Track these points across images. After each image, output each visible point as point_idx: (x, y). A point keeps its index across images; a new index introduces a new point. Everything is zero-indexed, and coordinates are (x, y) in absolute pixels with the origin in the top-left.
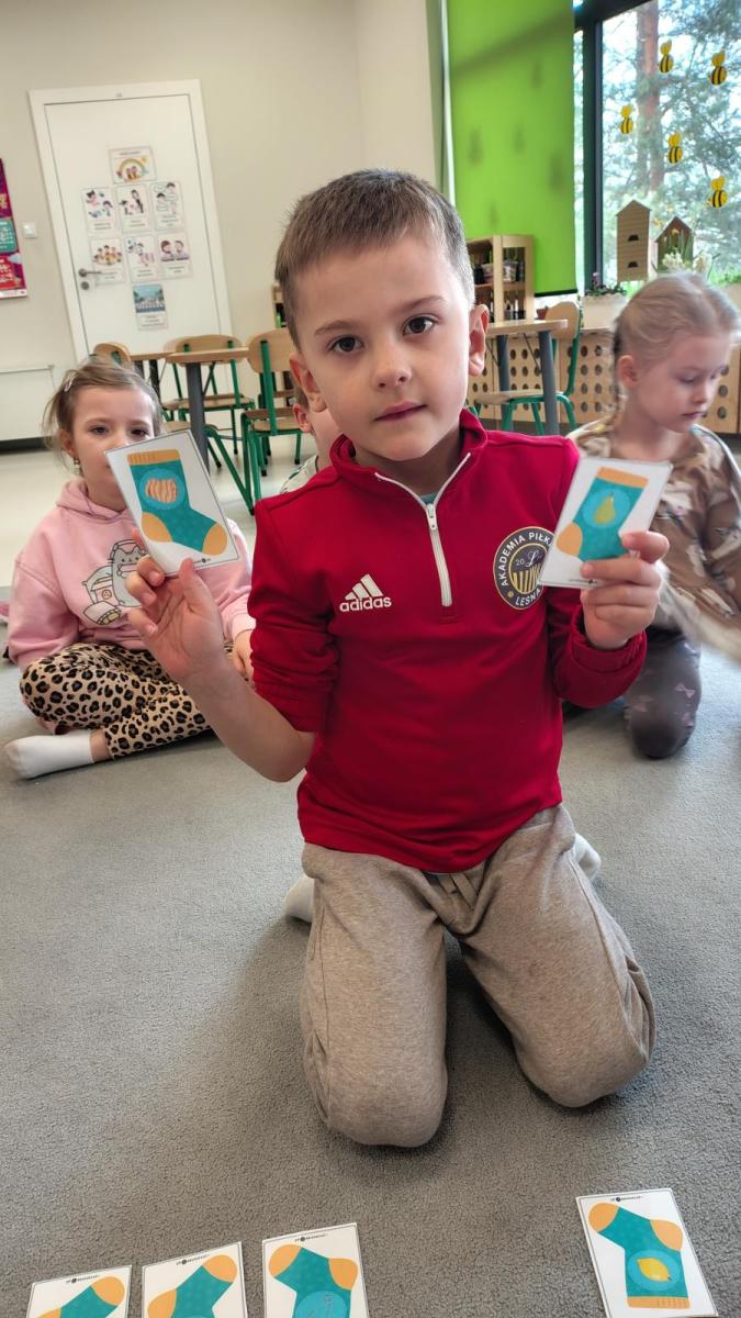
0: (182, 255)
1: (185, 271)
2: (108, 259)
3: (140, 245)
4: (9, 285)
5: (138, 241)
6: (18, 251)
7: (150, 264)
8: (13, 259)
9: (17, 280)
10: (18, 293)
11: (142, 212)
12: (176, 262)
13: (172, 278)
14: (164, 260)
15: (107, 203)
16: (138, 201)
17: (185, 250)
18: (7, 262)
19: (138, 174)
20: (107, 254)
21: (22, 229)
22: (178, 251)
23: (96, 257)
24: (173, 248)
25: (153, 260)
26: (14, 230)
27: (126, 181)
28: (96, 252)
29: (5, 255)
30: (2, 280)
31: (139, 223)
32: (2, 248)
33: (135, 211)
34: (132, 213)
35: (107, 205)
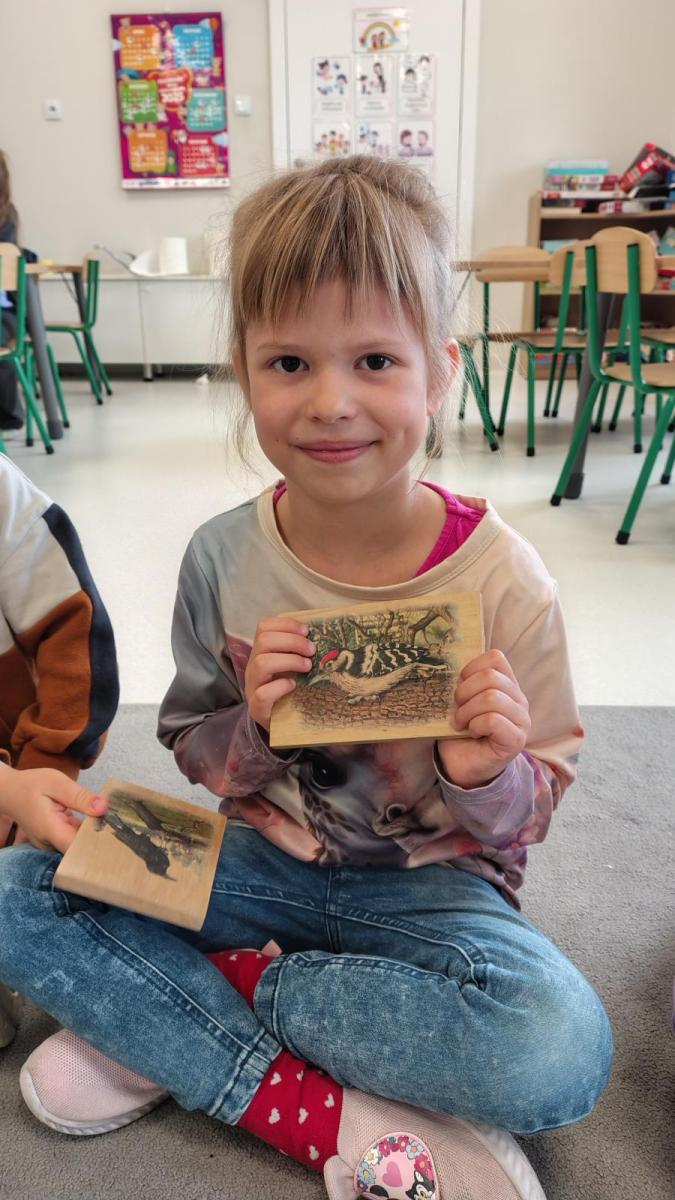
0: (425, 150)
2: (333, 149)
3: (375, 133)
4: (210, 172)
5: (373, 128)
6: (225, 130)
8: (219, 140)
9: (220, 167)
10: (219, 183)
11: (383, 91)
12: (416, 158)
15: (342, 77)
16: (381, 78)
18: (210, 144)
19: (386, 42)
20: (333, 142)
21: (234, 104)
22: (421, 145)
23: (319, 145)
24: (414, 140)
26: (224, 104)
27: (369, 51)
28: (318, 139)
29: (209, 135)
30: (202, 166)
31: (377, 106)
32: (207, 126)
33: (375, 92)
34: (369, 93)
35: (341, 80)
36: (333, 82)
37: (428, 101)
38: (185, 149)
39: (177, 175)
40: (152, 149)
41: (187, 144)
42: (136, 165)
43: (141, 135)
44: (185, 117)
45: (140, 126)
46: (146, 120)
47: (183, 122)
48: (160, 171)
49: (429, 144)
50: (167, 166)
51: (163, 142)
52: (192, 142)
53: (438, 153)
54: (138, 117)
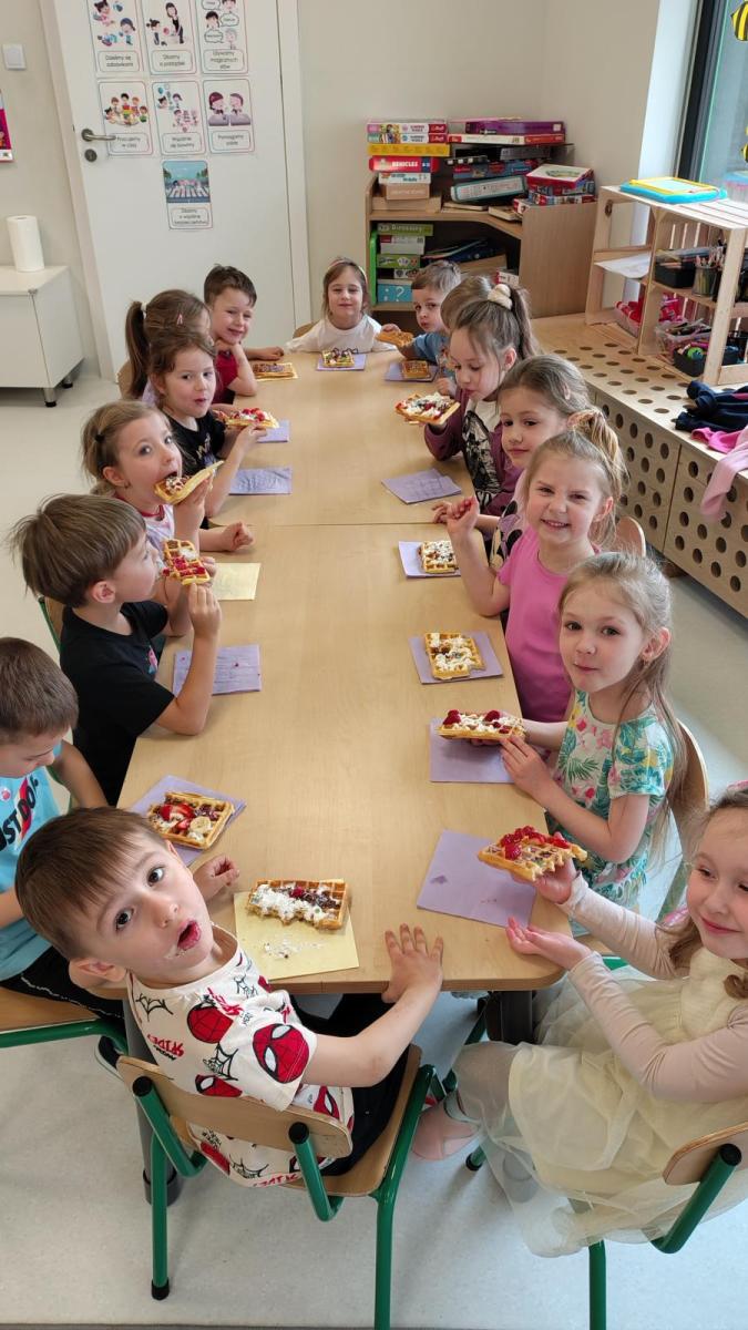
0: (240, 117)
1: (243, 144)
2: (126, 117)
3: (176, 96)
5: (175, 89)
7: (191, 128)
11: (182, 42)
12: (230, 127)
13: (223, 152)
15: (126, 21)
16: (176, 23)
20: (126, 107)
22: (236, 111)
23: (108, 111)
24: (226, 104)
25: (196, 122)
28: (109, 105)
31: (176, 60)
33: (171, 40)
34: (163, 43)
35: (127, 26)
36: (116, 29)
37: (237, 54)
49: (245, 109)
53: (255, 121)
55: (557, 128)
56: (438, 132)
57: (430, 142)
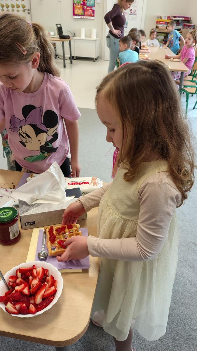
0: (135, 14)
1: (134, 18)
4: (90, 15)
6: (94, 7)
8: (93, 8)
9: (93, 14)
10: (92, 18)
12: (133, 15)
13: (131, 20)
14: (130, 15)
17: (136, 13)
18: (91, 9)
22: (134, 13)
24: (133, 11)
25: (127, 14)
29: (91, 7)
30: (89, 14)
32: (91, 5)
37: (136, 3)
38: (86, 10)
39: (84, 15)
40: (79, 9)
41: (86, 9)
42: (76, 13)
43: (77, 6)
44: (86, 3)
45: (77, 4)
46: (78, 3)
47: (86, 4)
48: (81, 14)
50: (82, 13)
51: (82, 8)
52: (87, 9)
54: (77, 2)
55: (189, 18)
56: (169, 18)
57: (168, 19)
